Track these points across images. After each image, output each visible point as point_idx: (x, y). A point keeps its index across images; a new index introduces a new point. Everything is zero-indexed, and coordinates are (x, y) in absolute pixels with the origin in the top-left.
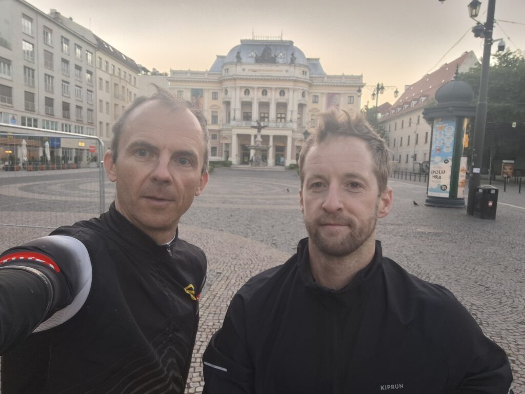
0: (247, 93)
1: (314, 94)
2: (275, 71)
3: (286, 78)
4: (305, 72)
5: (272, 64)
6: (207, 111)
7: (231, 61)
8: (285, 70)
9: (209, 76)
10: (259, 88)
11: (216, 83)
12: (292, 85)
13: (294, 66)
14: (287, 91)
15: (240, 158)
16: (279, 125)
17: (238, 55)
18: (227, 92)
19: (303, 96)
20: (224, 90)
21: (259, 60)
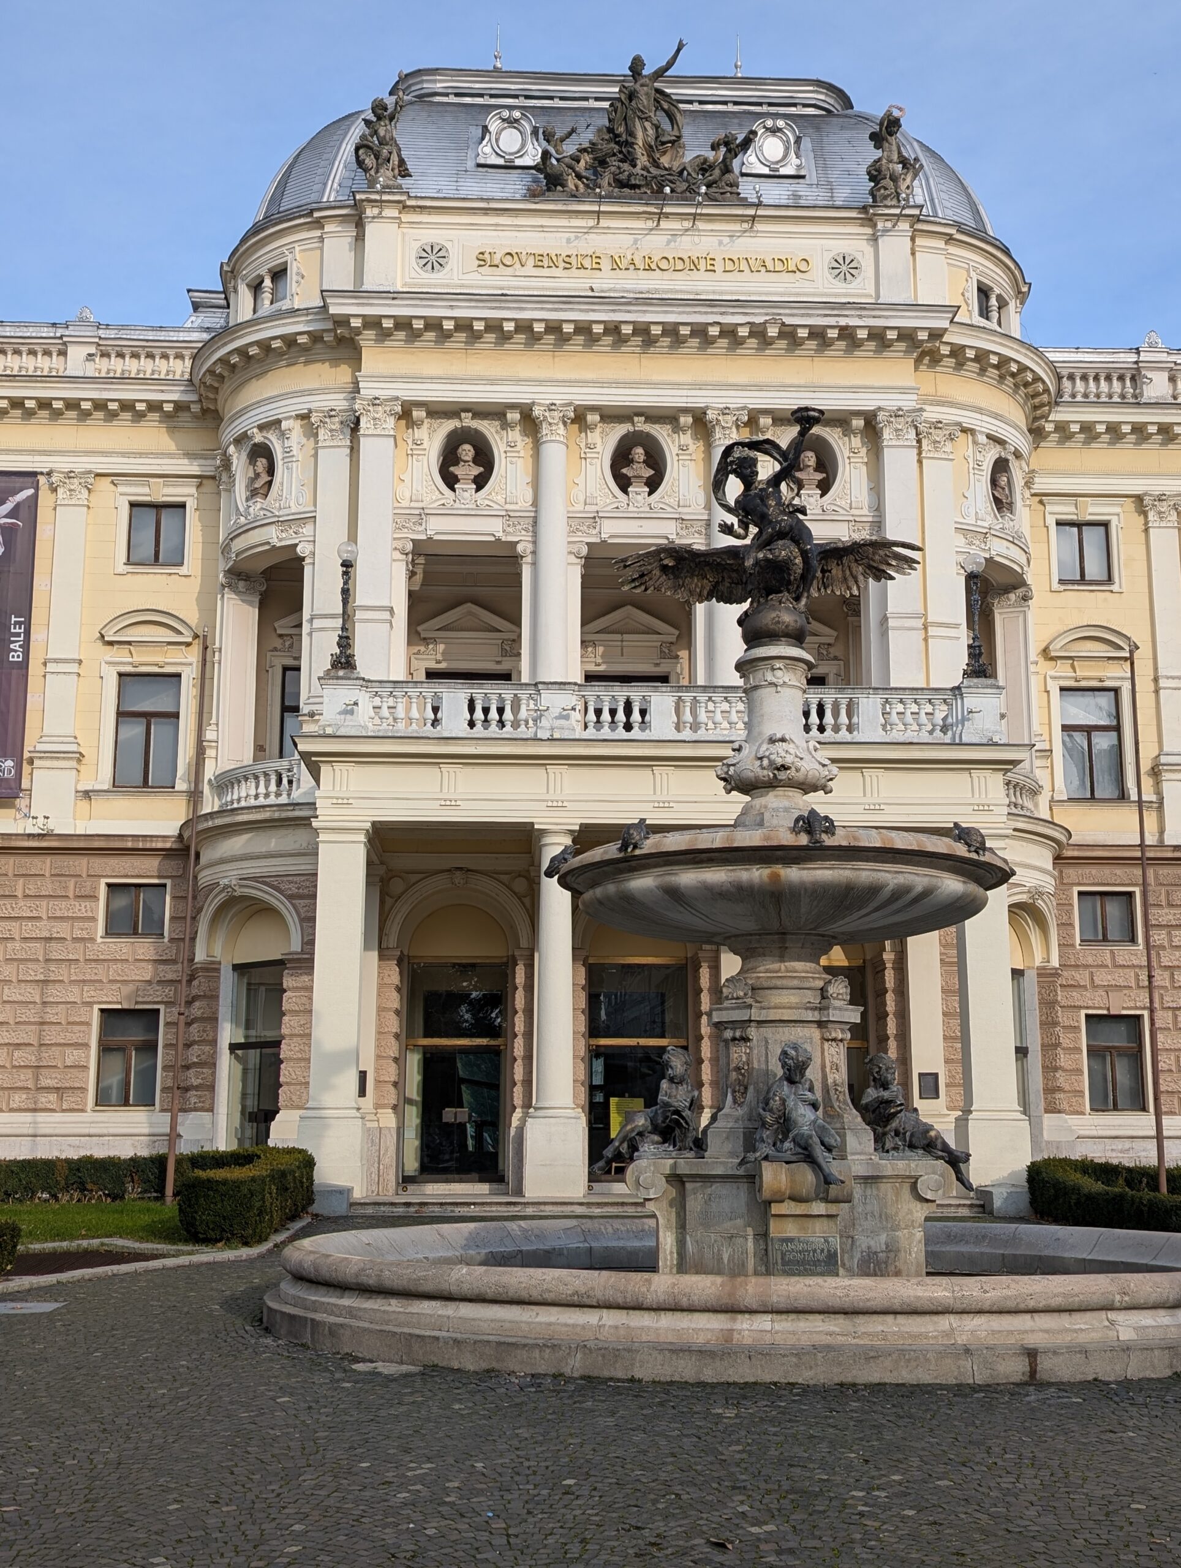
0: (467, 471)
1: (1066, 510)
2: (729, 266)
3: (843, 322)
4: (999, 298)
5: (700, 204)
6: (74, 667)
7: (314, 197)
8: (828, 257)
9: (102, 366)
10: (579, 418)
11: (168, 417)
12: (903, 390)
13: (904, 225)
14: (856, 441)
15: (395, 1108)
16: (843, 719)
17: (376, 132)
18: (271, 471)
19: (1002, 504)
20: (244, 455)
21: (571, 182)
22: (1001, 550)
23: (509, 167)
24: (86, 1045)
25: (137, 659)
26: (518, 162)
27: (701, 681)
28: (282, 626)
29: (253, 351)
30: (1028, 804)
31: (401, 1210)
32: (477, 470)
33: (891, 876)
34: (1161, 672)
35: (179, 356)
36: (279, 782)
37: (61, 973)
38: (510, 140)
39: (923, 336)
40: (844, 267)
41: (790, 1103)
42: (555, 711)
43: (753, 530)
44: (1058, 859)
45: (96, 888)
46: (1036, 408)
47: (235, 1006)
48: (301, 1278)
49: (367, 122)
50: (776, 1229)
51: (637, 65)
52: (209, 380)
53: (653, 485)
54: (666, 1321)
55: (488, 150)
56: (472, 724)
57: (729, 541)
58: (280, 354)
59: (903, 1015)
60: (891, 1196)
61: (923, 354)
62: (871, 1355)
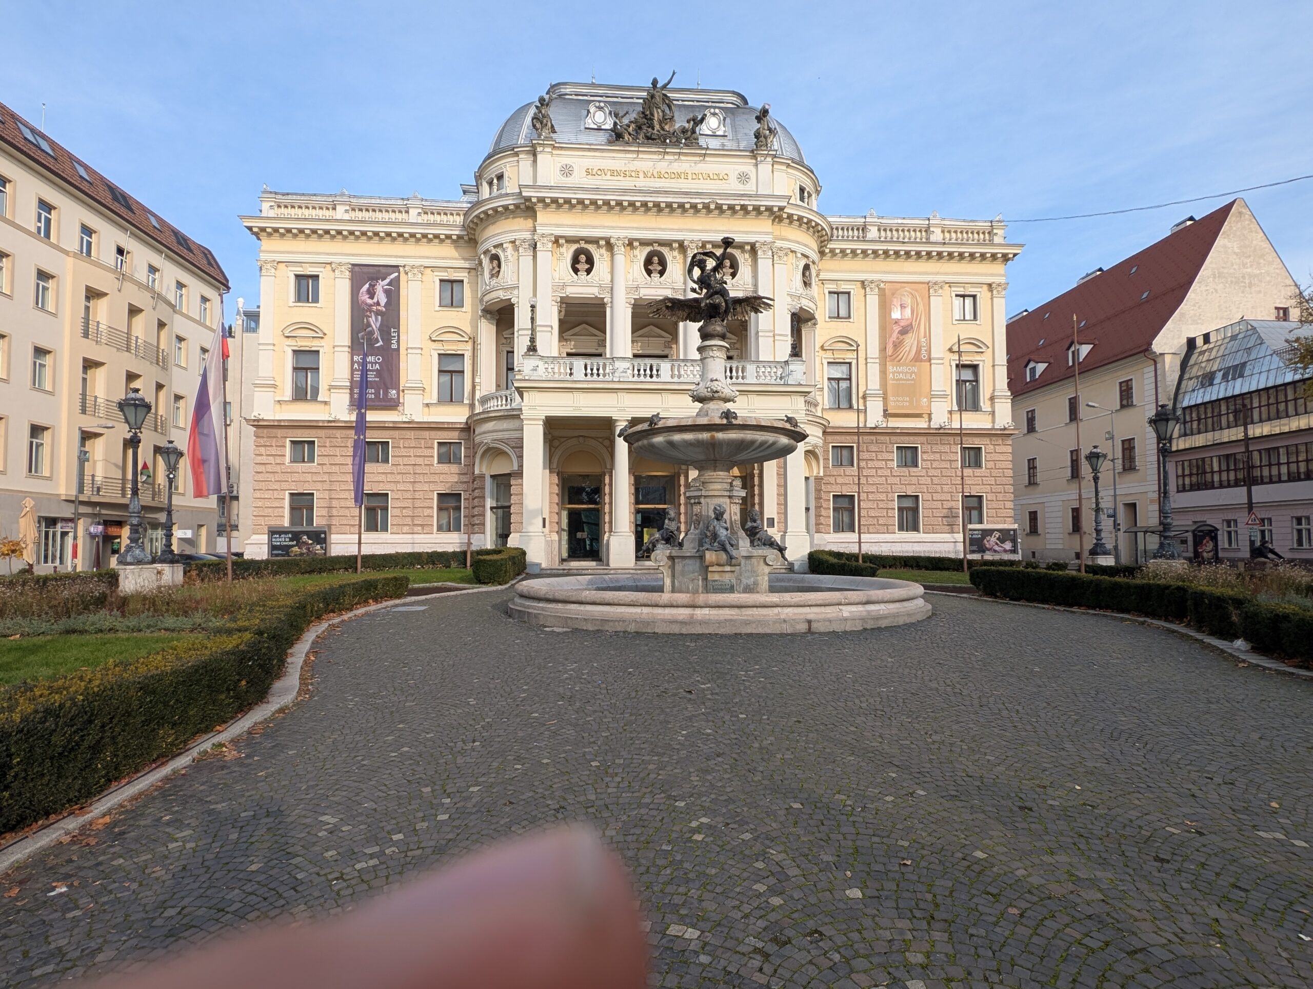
0: (583, 266)
1: (833, 287)
2: (694, 177)
3: (742, 203)
4: (808, 193)
5: (681, 148)
6: (419, 351)
7: (514, 142)
8: (736, 173)
9: (425, 217)
10: (630, 244)
11: (454, 242)
12: (767, 233)
13: (769, 159)
14: (747, 256)
15: (557, 532)
16: (740, 374)
17: (541, 112)
18: (499, 266)
19: (807, 284)
20: (488, 259)
21: (626, 137)
22: (806, 304)
23: (599, 129)
24: (432, 508)
25: (446, 347)
26: (603, 127)
27: (681, 357)
28: (506, 334)
29: (490, 212)
30: (814, 410)
31: (561, 572)
32: (587, 266)
33: (760, 436)
34: (869, 356)
35: (458, 214)
36: (507, 400)
37: (421, 478)
38: (599, 117)
39: (776, 209)
40: (743, 178)
41: (717, 528)
42: (621, 370)
43: (705, 291)
44: (824, 433)
45: (433, 444)
46: (822, 242)
47: (492, 492)
48: (522, 596)
49: (537, 107)
50: (710, 576)
51: (655, 82)
52: (471, 225)
53: (662, 273)
54: (667, 611)
55: (590, 121)
56: (586, 375)
57: (696, 296)
58: (502, 213)
59: (761, 495)
60: (756, 563)
61: (776, 217)
62: (747, 623)
